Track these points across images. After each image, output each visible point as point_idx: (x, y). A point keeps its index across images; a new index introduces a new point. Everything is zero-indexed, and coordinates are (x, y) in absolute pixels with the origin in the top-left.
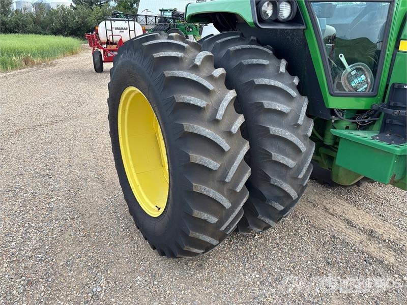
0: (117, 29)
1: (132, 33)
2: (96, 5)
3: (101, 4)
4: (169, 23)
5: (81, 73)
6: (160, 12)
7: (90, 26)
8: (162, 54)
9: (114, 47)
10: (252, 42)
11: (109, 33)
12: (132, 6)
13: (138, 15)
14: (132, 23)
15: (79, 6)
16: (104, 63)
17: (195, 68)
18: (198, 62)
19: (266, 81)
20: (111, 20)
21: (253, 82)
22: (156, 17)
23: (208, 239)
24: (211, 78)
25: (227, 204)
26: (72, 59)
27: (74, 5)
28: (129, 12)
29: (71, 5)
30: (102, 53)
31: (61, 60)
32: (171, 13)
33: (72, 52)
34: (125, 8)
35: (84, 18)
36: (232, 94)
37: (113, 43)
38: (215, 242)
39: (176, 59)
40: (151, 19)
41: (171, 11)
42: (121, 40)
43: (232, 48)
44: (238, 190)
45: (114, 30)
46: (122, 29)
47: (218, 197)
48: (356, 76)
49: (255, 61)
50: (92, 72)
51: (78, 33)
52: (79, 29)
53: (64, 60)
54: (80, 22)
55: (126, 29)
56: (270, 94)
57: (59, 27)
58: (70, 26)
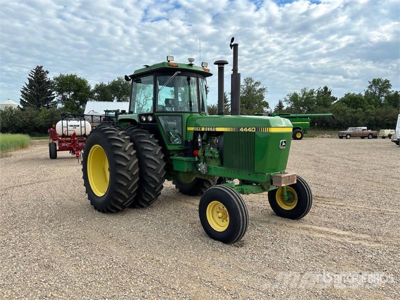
0: (71, 126)
1: (83, 129)
2: (44, 107)
3: (48, 105)
4: (112, 120)
5: (38, 160)
6: (105, 112)
7: (37, 125)
8: (108, 132)
9: (69, 139)
10: (142, 129)
11: (65, 129)
12: (78, 107)
13: (85, 115)
14: (83, 122)
15: (26, 108)
16: (58, 152)
17: (119, 136)
18: (120, 134)
19: (145, 141)
20: (67, 120)
21: (140, 141)
22: (101, 116)
23: (118, 207)
24: (124, 139)
25: (127, 197)
26: (25, 151)
27: (22, 107)
28: (76, 113)
29: (18, 107)
30: (57, 144)
31: (14, 153)
32: (114, 113)
33: (23, 146)
34: (72, 108)
35: (31, 118)
36: (132, 144)
37: (68, 136)
38: (121, 209)
39: (112, 134)
40: (97, 118)
41: (114, 111)
42: (75, 133)
43: (134, 131)
44: (132, 193)
45: (69, 127)
46: (75, 126)
47: (124, 193)
48: (175, 139)
49: (141, 134)
50: (47, 159)
51: (25, 130)
52: (25, 127)
53: (16, 152)
54: (27, 122)
55: (78, 126)
56: (146, 145)
57: (6, 126)
58: (17, 125)
